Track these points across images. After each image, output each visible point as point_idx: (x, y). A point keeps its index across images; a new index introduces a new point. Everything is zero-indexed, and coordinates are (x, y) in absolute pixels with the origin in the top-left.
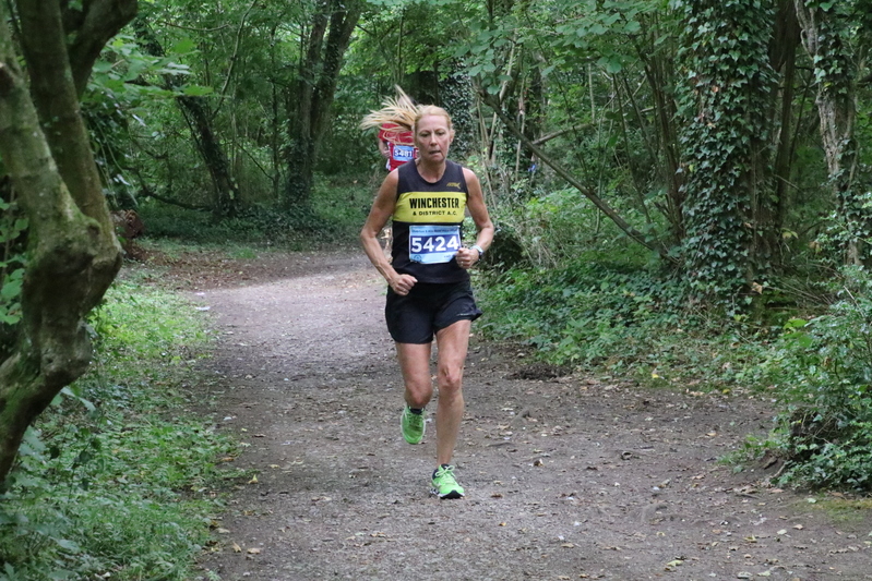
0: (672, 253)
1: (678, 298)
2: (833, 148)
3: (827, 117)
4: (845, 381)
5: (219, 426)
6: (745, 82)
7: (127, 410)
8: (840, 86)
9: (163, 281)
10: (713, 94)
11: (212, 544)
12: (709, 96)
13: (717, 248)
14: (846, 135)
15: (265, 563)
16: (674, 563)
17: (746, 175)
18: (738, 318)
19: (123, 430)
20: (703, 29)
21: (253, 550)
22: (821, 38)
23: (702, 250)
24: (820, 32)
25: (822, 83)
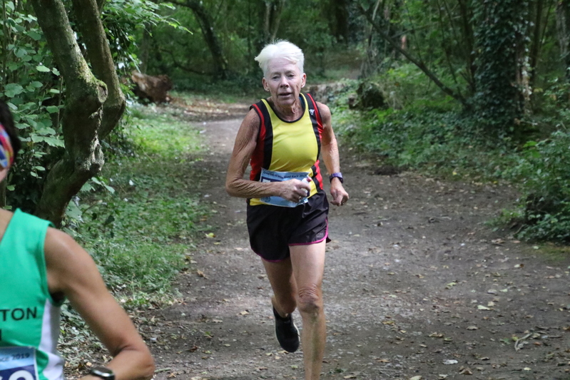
0: (469, 101)
1: (471, 128)
2: (564, 39)
3: (561, 20)
4: (559, 178)
5: (201, 201)
7: (151, 190)
8: (568, 2)
10: (494, 7)
11: (185, 269)
12: (492, 8)
13: (494, 99)
15: (215, 281)
16: (452, 284)
18: (506, 139)
23: (485, 100)
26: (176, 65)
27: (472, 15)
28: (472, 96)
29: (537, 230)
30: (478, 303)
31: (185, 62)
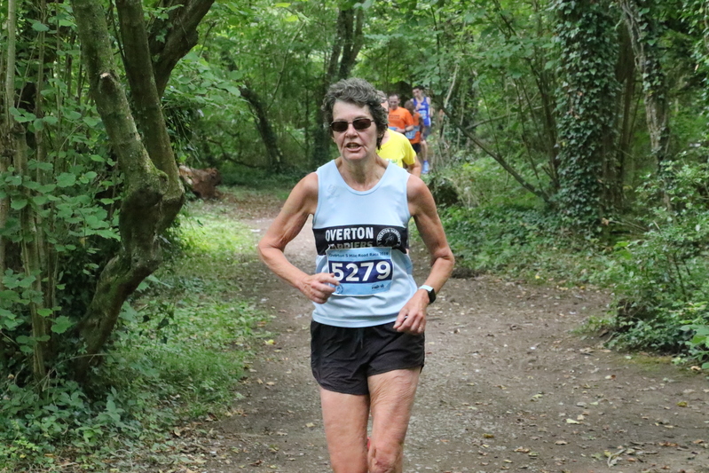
0: (553, 198)
1: (554, 227)
2: (655, 133)
3: (651, 112)
4: (653, 282)
5: (257, 305)
6: (599, 89)
7: (202, 294)
8: (659, 94)
9: (233, 213)
10: (578, 97)
11: (245, 379)
12: (576, 98)
13: (580, 196)
14: (663, 124)
15: (277, 391)
16: (537, 396)
17: (599, 149)
18: (593, 240)
19: (198, 306)
20: (572, 55)
21: (271, 383)
22: (648, 62)
23: (570, 197)
24: (647, 58)
25: (648, 91)
26: (226, 157)
27: (555, 105)
28: (556, 193)
29: (629, 339)
30: (567, 416)
31: (236, 154)
